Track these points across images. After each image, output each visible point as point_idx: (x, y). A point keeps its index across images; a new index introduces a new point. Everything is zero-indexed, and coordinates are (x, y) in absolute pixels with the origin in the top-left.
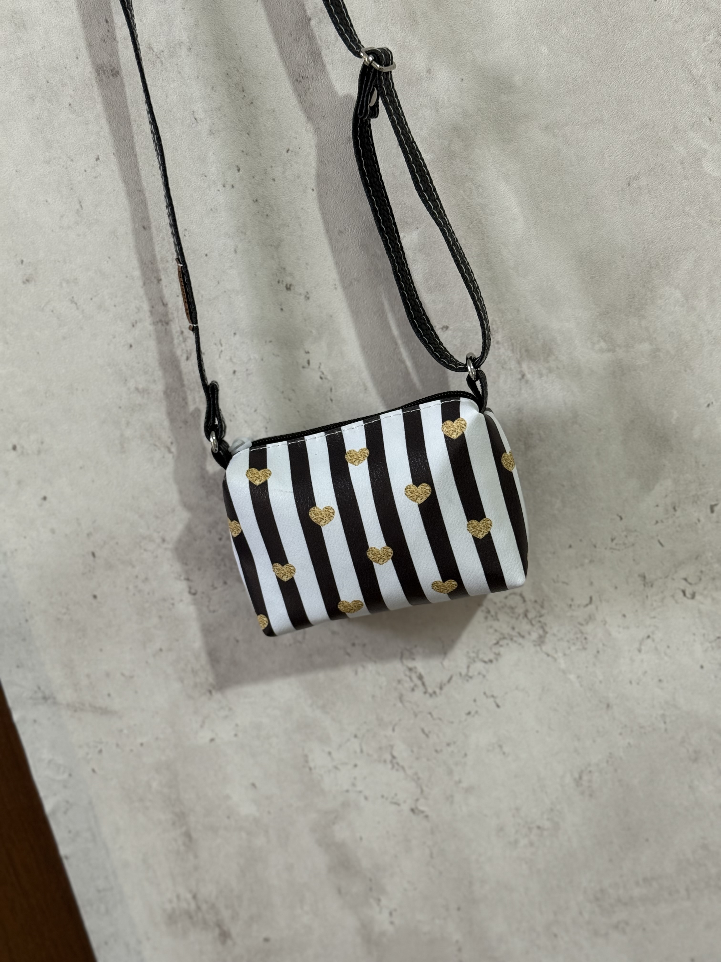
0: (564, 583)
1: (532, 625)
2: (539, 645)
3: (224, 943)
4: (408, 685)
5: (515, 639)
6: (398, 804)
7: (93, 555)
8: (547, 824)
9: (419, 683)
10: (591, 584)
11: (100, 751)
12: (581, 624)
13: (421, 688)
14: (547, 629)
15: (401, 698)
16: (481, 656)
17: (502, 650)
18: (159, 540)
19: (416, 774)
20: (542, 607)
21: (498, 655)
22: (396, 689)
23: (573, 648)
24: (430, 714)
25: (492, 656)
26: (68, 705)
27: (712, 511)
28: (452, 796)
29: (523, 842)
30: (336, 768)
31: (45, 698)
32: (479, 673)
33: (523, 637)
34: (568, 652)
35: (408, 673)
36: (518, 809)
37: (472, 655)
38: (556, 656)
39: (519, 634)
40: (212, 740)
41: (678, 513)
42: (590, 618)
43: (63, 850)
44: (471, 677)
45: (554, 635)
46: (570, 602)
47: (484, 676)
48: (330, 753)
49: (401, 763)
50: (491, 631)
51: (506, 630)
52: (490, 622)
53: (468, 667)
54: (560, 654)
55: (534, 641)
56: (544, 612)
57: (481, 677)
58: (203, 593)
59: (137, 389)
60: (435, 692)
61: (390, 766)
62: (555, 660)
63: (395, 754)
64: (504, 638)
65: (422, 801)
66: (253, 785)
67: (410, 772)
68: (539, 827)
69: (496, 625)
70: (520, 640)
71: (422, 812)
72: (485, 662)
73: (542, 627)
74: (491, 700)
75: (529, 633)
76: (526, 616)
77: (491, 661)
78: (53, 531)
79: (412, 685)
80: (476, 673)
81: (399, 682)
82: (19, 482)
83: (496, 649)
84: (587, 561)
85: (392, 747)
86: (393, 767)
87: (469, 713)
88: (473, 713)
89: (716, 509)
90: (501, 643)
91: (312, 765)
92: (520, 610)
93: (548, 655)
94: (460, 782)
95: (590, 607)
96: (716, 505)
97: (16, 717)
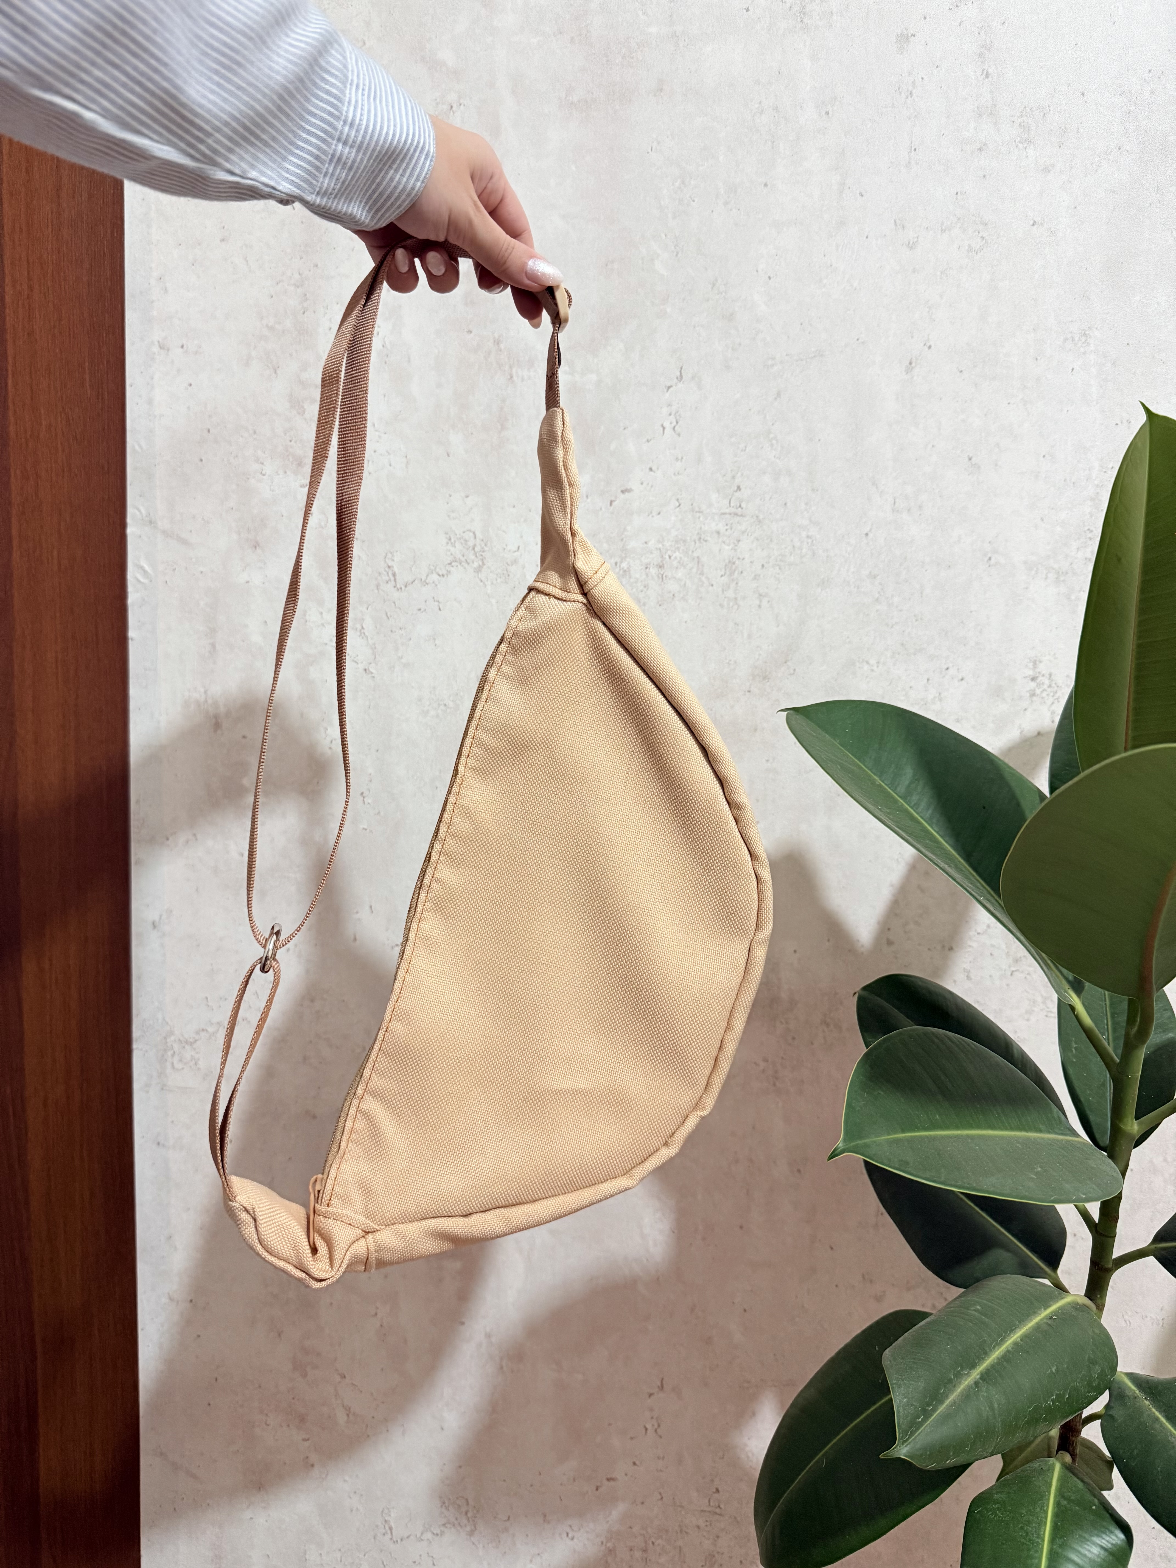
0: (504, 531)
1: (476, 556)
2: (477, 572)
3: (215, 731)
4: (386, 578)
5: (463, 564)
6: (357, 663)
7: (209, 431)
8: (451, 704)
9: (392, 578)
10: (522, 537)
11: (174, 570)
12: (508, 565)
13: (393, 583)
14: (485, 562)
15: (378, 586)
16: (438, 570)
17: (452, 569)
18: (251, 432)
19: (374, 644)
20: (486, 545)
21: (449, 572)
22: (376, 579)
23: (499, 580)
24: (394, 603)
25: (444, 572)
26: (164, 532)
27: (611, 504)
28: (394, 667)
29: (432, 713)
30: (323, 625)
31: (151, 522)
32: (433, 582)
33: (468, 564)
34: (495, 582)
35: (387, 569)
36: (434, 688)
37: (432, 568)
38: (486, 583)
39: (466, 561)
40: (248, 582)
41: (589, 500)
42: (515, 562)
43: (132, 633)
44: (427, 584)
45: (489, 567)
46: (504, 546)
47: (436, 585)
48: (321, 613)
49: (367, 634)
50: (449, 553)
51: (459, 556)
52: (450, 547)
53: (427, 576)
54: (489, 583)
55: (475, 568)
56: (486, 549)
57: (433, 585)
58: (269, 476)
59: (267, 326)
60: (401, 588)
61: (358, 634)
62: (485, 585)
63: (364, 626)
64: (456, 561)
65: (373, 665)
66: (266, 622)
67: (370, 642)
68: (445, 705)
69: (452, 550)
70: (466, 565)
71: (372, 673)
72: (439, 575)
73: (482, 560)
74: (437, 603)
75: (473, 562)
76: (474, 549)
77: (443, 576)
78: (189, 408)
79: (387, 578)
80: (431, 582)
81: (380, 574)
82: (179, 370)
83: (449, 568)
84: (522, 520)
85: (363, 619)
86: (361, 635)
87: (420, 610)
88: (422, 610)
89: (614, 504)
90: (453, 564)
91: (307, 618)
92: (471, 544)
93: (481, 581)
94: (402, 658)
95: (516, 553)
96: (614, 501)
97: (130, 530)
